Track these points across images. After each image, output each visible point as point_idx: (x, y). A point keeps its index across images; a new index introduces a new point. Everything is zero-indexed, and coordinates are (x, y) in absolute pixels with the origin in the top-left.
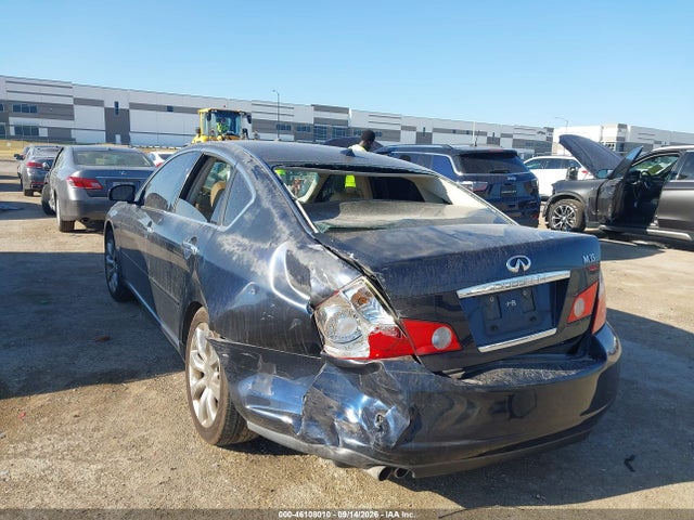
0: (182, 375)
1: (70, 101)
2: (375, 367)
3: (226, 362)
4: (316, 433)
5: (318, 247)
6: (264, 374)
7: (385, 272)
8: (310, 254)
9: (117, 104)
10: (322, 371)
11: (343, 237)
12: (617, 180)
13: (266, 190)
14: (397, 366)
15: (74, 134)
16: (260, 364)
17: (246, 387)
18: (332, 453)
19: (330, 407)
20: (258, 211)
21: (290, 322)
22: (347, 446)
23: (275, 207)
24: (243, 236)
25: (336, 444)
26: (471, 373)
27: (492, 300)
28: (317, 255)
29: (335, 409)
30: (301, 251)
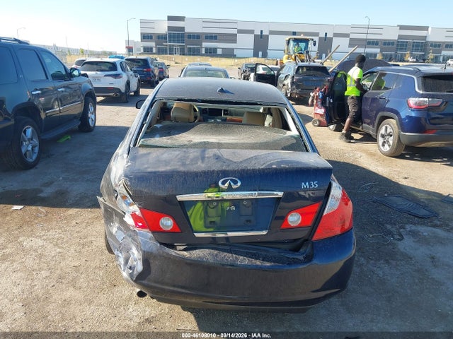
1: (235, 32)
5: (126, 156)
7: (131, 178)
8: (120, 160)
9: (262, 31)
14: (143, 235)
15: (236, 52)
16: (114, 217)
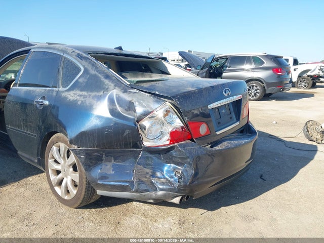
0: (44, 175)
2: (173, 148)
3: (83, 160)
4: (143, 187)
5: (135, 90)
6: (107, 163)
7: (178, 98)
8: (131, 94)
10: (140, 156)
11: (145, 85)
12: (205, 70)
13: (90, 65)
14: (185, 145)
16: (104, 158)
17: (97, 172)
18: (154, 195)
19: (147, 173)
20: (89, 76)
21: (124, 132)
22: (161, 190)
23: (100, 73)
24: (81, 90)
25: (156, 190)
26: (214, 144)
27: (217, 110)
28: (136, 94)
29: (150, 174)
30: (125, 94)
